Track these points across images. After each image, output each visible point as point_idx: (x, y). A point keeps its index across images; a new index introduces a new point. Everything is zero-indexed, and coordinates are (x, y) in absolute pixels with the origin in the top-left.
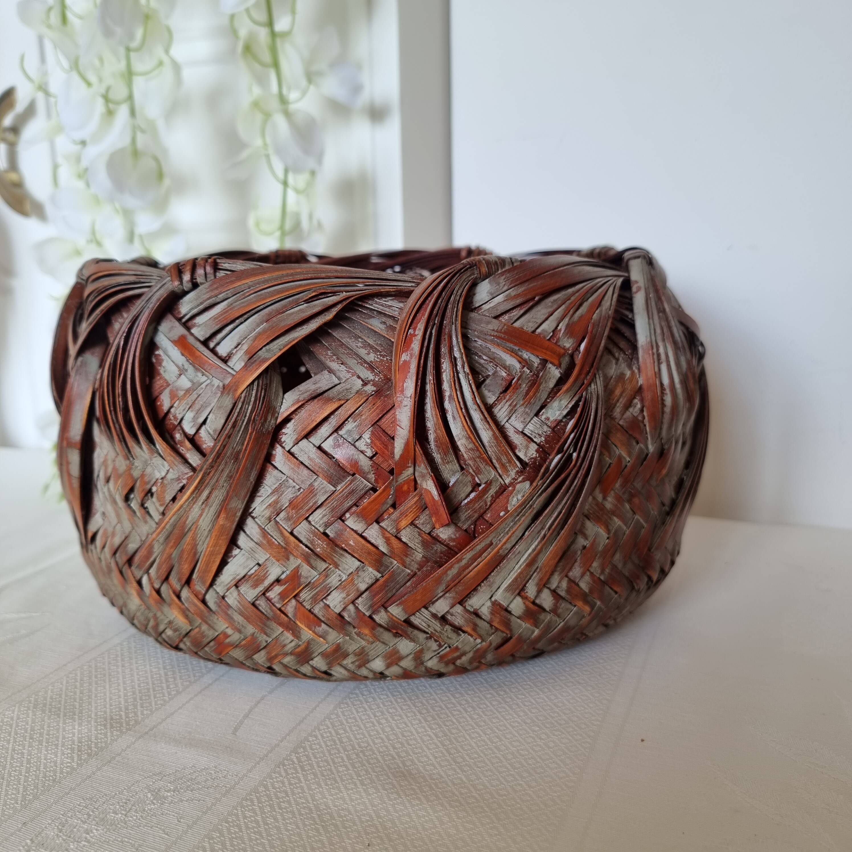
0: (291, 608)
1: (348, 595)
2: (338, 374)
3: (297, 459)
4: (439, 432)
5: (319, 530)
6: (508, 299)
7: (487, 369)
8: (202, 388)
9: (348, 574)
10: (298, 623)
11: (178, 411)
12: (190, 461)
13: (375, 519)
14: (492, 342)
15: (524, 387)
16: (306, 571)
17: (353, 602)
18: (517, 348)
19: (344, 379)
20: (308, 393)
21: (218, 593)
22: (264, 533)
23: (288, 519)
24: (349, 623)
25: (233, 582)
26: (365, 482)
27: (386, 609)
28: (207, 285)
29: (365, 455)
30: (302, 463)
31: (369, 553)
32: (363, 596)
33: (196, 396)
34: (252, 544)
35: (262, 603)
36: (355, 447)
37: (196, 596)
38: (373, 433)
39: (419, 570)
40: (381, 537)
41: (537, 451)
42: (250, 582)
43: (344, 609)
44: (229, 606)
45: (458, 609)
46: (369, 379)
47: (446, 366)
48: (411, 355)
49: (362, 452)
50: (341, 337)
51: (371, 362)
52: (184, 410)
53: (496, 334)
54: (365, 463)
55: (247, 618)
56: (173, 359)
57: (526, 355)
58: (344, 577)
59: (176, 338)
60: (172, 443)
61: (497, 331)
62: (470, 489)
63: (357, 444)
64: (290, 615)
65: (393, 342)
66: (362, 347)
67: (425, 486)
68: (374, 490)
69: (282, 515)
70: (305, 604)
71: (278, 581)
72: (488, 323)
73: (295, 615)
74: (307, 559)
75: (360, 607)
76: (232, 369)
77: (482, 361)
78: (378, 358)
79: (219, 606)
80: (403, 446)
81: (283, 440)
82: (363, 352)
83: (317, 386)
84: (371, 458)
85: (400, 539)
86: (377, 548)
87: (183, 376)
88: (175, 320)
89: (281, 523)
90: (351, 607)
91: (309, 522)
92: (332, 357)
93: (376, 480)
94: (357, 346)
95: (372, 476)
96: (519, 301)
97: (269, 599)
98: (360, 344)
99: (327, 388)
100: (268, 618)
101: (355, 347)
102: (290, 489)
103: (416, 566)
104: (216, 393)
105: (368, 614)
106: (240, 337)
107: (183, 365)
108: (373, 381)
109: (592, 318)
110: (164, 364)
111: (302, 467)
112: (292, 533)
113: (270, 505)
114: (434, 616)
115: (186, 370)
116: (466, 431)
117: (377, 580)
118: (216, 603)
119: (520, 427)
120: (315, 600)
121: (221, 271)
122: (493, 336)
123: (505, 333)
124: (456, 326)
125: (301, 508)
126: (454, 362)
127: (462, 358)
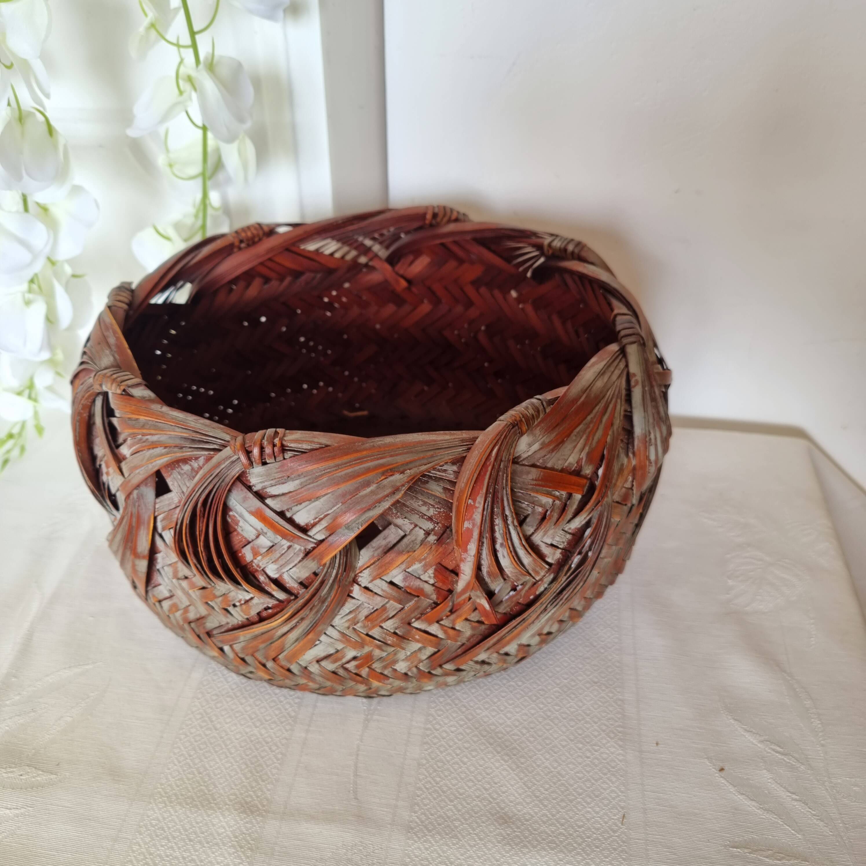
0: (364, 672)
1: (412, 663)
2: (404, 527)
3: (371, 591)
4: (492, 568)
5: (389, 631)
6: (543, 446)
7: (527, 510)
8: (284, 549)
9: (412, 651)
10: (371, 680)
11: (260, 562)
12: (275, 596)
13: (436, 620)
14: (532, 490)
15: (556, 515)
16: (377, 653)
17: (416, 667)
18: (551, 490)
19: (409, 531)
20: (381, 549)
21: (300, 665)
22: (343, 634)
23: (364, 627)
24: (412, 677)
25: (316, 659)
26: (428, 600)
27: (441, 666)
28: (277, 465)
29: (429, 584)
30: (376, 593)
31: (430, 641)
32: (425, 662)
33: (279, 555)
34: (332, 640)
35: (341, 672)
36: (420, 579)
37: (282, 667)
38: (436, 570)
39: (467, 641)
40: (440, 630)
41: (561, 553)
42: (330, 660)
43: (408, 670)
44: (311, 673)
45: (495, 655)
46: (430, 528)
47: (498, 521)
48: (474, 525)
49: (426, 582)
50: (405, 501)
51: (432, 516)
52: (268, 562)
53: (534, 482)
54: (428, 589)
55: (328, 680)
56: (250, 523)
57: (557, 493)
58: (409, 653)
59: (253, 509)
60: (257, 583)
61: (536, 480)
62: (510, 589)
63: (422, 577)
64: (363, 676)
65: (452, 503)
66: (423, 505)
67: (478, 601)
68: (436, 604)
69: (359, 625)
70: (377, 670)
71: (355, 658)
72: (528, 473)
73: (368, 675)
74: (380, 648)
75: (421, 668)
76: (313, 538)
77: (524, 506)
78: (436, 511)
79: (303, 673)
80: (464, 585)
81: (359, 580)
82: (424, 509)
83: (388, 540)
84: (433, 585)
85: (453, 628)
86: (436, 636)
87: (261, 537)
88: (246, 490)
89: (358, 629)
90: (415, 670)
91: (382, 627)
92: (397, 514)
93: (438, 598)
94: (419, 505)
95: (434, 597)
96: (551, 447)
97: (346, 669)
98: (421, 503)
99: (395, 541)
100: (345, 679)
101: (418, 507)
102: (365, 609)
103: (465, 639)
104: (298, 555)
105: (427, 671)
106: (318, 513)
107: (262, 529)
108: (433, 530)
109: (606, 442)
110: (241, 524)
111: (376, 596)
112: (367, 635)
113: (349, 620)
114: (477, 662)
115: (266, 533)
116: (514, 565)
117: (435, 653)
118: (299, 671)
119: (549, 541)
120: (385, 667)
121: (289, 452)
122: (533, 485)
123: (542, 480)
124: (506, 491)
125: (376, 620)
126: (505, 519)
127: (512, 516)
